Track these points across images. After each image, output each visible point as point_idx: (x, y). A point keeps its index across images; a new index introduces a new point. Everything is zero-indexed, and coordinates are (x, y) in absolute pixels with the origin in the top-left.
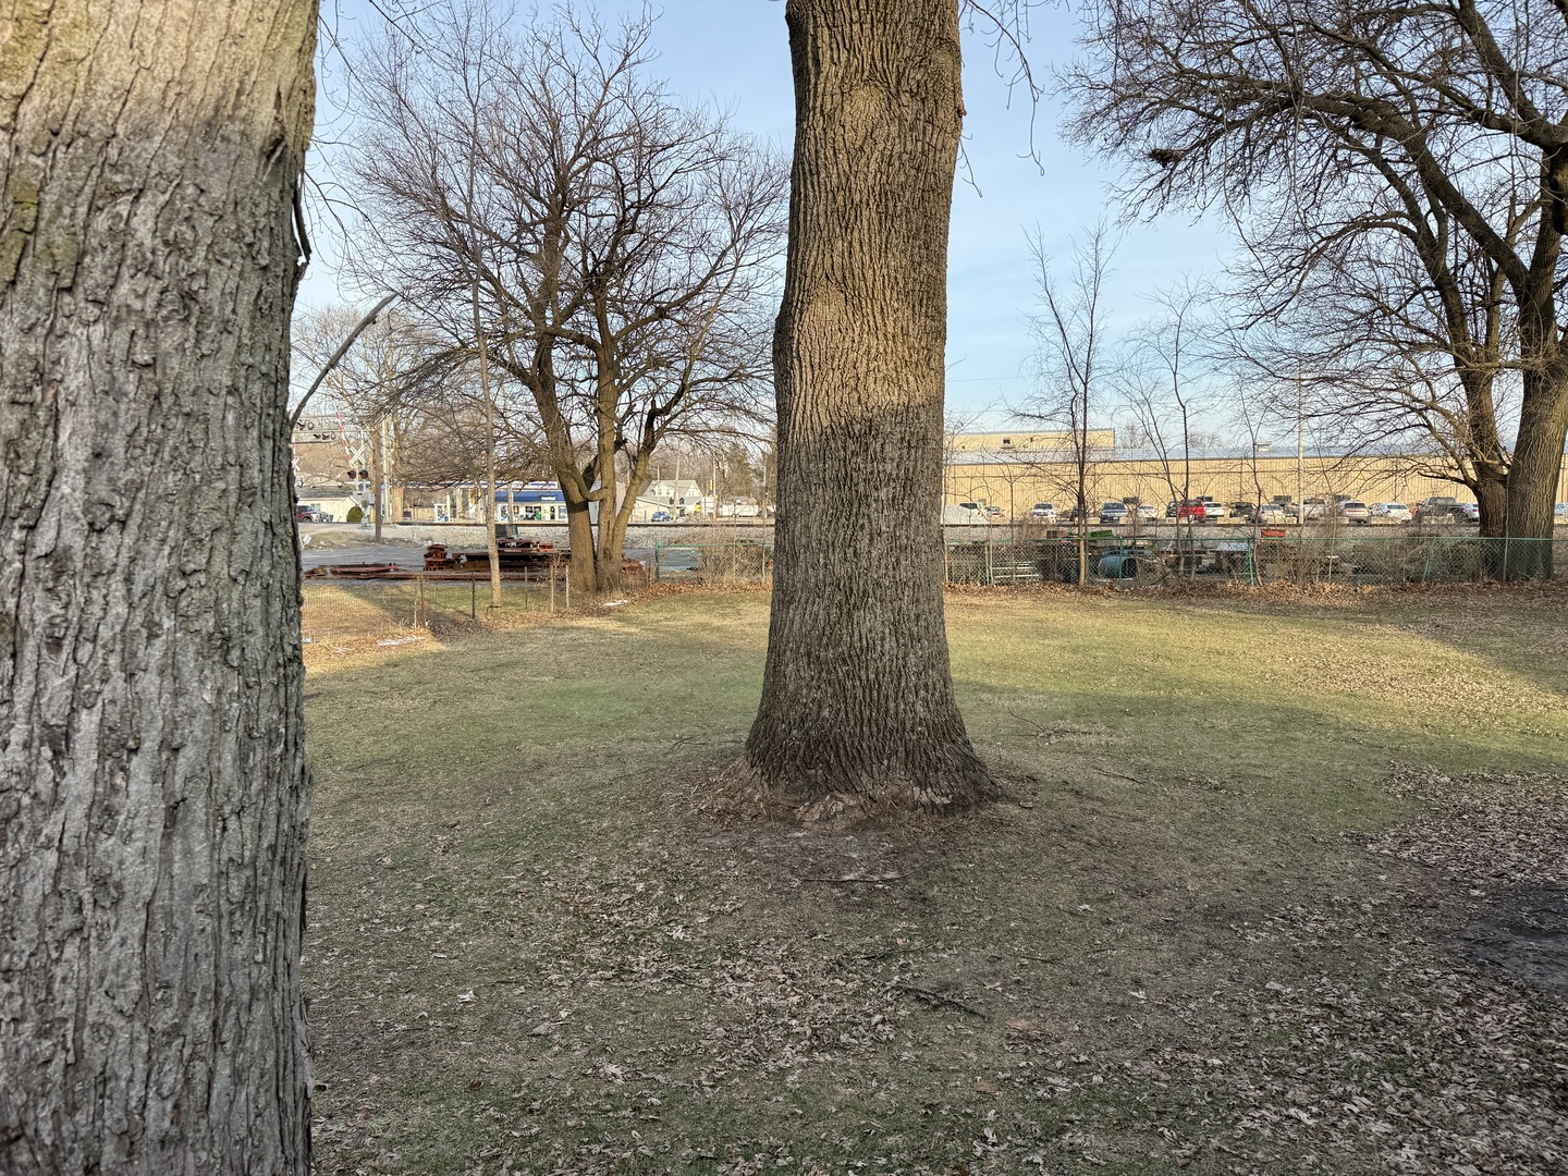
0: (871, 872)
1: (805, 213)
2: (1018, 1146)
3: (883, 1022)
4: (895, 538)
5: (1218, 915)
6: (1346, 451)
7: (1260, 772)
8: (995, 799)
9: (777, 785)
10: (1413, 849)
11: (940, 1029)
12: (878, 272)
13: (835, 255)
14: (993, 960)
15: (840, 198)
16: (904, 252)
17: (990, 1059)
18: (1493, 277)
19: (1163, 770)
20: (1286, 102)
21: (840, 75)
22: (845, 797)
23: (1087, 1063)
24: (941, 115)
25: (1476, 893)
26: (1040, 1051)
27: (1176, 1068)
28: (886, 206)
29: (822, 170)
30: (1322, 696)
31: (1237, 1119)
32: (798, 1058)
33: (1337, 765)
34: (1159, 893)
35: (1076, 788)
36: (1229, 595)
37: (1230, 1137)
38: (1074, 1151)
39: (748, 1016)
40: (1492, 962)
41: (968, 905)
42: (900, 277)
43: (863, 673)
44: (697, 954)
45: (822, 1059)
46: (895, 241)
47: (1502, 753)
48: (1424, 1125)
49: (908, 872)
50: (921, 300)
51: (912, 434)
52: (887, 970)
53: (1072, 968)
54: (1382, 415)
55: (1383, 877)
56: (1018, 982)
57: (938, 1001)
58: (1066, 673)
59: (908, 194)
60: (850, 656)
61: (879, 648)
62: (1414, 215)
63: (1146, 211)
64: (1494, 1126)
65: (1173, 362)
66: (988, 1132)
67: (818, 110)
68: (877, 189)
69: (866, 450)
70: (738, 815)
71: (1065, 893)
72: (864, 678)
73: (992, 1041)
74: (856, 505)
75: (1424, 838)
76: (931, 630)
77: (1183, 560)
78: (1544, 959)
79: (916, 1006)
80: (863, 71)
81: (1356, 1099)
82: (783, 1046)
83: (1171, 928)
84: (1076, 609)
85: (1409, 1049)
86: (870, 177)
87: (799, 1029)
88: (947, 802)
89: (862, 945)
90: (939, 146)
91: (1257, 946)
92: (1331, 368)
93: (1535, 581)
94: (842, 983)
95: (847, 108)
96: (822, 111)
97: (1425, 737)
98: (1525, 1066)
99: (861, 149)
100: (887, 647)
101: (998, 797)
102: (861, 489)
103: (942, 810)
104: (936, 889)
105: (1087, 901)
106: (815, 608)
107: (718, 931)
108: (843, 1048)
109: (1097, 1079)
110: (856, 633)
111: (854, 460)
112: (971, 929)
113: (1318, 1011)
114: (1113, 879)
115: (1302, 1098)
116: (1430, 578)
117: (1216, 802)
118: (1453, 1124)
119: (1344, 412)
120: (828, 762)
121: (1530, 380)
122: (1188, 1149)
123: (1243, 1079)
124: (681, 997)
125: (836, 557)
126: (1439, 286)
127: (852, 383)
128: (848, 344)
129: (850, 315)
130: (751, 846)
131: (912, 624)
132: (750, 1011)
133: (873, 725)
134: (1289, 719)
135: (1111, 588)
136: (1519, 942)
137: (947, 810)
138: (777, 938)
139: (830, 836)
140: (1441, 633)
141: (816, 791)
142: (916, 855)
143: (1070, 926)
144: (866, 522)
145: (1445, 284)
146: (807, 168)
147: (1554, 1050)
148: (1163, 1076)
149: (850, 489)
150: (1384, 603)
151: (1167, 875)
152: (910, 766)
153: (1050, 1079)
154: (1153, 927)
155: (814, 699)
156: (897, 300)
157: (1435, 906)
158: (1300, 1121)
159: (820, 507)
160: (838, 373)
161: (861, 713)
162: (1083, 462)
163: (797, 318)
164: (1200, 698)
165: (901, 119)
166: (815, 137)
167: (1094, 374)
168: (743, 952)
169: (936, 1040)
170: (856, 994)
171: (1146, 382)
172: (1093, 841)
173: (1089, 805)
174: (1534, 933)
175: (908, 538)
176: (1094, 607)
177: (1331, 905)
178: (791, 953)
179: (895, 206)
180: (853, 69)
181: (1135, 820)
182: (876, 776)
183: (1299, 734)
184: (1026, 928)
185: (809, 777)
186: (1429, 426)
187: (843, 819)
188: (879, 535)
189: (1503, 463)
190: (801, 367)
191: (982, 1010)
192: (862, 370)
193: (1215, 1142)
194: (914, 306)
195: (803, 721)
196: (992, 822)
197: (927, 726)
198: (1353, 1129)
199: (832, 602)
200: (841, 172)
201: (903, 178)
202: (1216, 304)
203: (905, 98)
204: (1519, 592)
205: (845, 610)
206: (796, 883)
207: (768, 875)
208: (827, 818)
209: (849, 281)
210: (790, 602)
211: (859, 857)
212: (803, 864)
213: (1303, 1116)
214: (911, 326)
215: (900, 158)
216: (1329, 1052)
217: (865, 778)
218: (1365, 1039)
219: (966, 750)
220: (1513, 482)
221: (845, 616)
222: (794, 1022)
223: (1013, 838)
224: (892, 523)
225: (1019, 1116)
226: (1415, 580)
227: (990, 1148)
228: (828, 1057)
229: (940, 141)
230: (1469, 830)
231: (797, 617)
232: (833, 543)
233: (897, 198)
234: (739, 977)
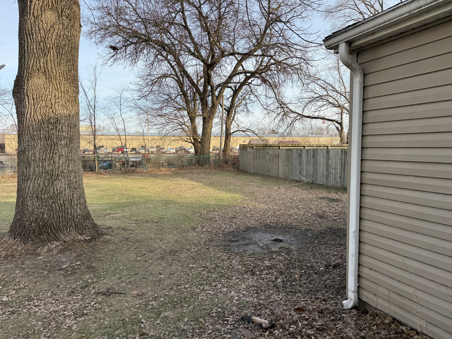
0: (72, 263)
1: (28, 47)
2: (152, 321)
3: (95, 304)
4: (67, 157)
5: (172, 252)
6: (164, 134)
7: (165, 216)
8: (103, 235)
9: (28, 243)
10: (205, 229)
11: (113, 300)
12: (57, 71)
13: (41, 63)
14: (120, 278)
15: (42, 45)
16: (66, 66)
17: (132, 303)
18: (194, 93)
19: (142, 220)
20: (147, 40)
21: (40, 4)
22: (56, 243)
23: (157, 296)
24: (76, 26)
25: (221, 235)
26: (144, 297)
27: (179, 291)
28: (59, 50)
29: (34, 34)
30: (172, 196)
31: (198, 297)
32: (73, 322)
33: (182, 212)
34: (156, 251)
35: (123, 228)
36: (139, 173)
37: (198, 302)
38: (166, 317)
39: (48, 316)
40: (229, 249)
41: (106, 266)
42: (65, 74)
43: (59, 201)
44: (17, 303)
45: (81, 320)
46: (63, 62)
47: (214, 205)
48: (232, 286)
49: (84, 261)
50: (72, 82)
51: (71, 124)
52: (88, 289)
53: (142, 275)
54: (172, 125)
55: (202, 236)
56: (129, 282)
57: (108, 293)
58: (101, 198)
59: (66, 48)
60: (54, 196)
61: (64, 193)
62: (177, 76)
63: (109, 63)
64: (244, 282)
65: (120, 107)
66: (143, 320)
67: (32, 14)
68: (56, 44)
69: (56, 128)
70: (13, 256)
71: (132, 256)
72: (59, 203)
73: (129, 299)
74: (53, 146)
75: (206, 226)
76: (80, 186)
77: (126, 163)
78: (238, 246)
79: (103, 297)
80: (49, 5)
81: (218, 285)
82: (65, 320)
83: (162, 258)
84: (97, 179)
85: (223, 271)
86: (53, 40)
87: (68, 314)
88: (89, 238)
89: (77, 285)
90: (75, 35)
91: (184, 257)
92: (160, 112)
93: (207, 166)
94: (76, 297)
95: (43, 16)
96: (33, 15)
97: (197, 203)
98: (244, 269)
99: (49, 30)
100: (67, 192)
101: (103, 234)
102: (55, 141)
103: (89, 241)
104: (94, 264)
105: (139, 257)
106: (39, 181)
107: (21, 294)
108: (86, 314)
109: (162, 299)
110: (55, 188)
111: (51, 131)
112: (110, 272)
113: (202, 269)
114: (143, 250)
115: (208, 289)
116: (186, 166)
117: (158, 226)
118: (237, 284)
119: (164, 124)
120: (48, 232)
121: (204, 119)
122: (191, 307)
123: (194, 288)
124: (18, 318)
125: (46, 164)
126: (183, 95)
127: (50, 106)
128: (47, 93)
129: (48, 84)
130: (23, 265)
131: (74, 184)
132: (48, 314)
133: (63, 218)
134: (167, 203)
135: (106, 172)
136: (232, 244)
137: (90, 241)
138: (46, 291)
139: (52, 256)
140: (191, 179)
141: (44, 242)
142: (85, 255)
143: (137, 264)
144: (57, 152)
145: (185, 94)
146: (27, 32)
147: (247, 264)
148: (177, 293)
149: (51, 141)
150: (177, 173)
151: (156, 245)
152: (77, 229)
153: (150, 303)
154: (158, 259)
155: (40, 212)
156: (65, 81)
157: (214, 240)
158: (210, 293)
159: (39, 147)
160: (44, 102)
161: (59, 214)
162: (95, 135)
163: (26, 82)
164: (142, 200)
165: (63, 24)
166: (31, 23)
167: (96, 109)
168: (35, 298)
169: (114, 303)
170: (82, 299)
171: (112, 113)
172: (134, 241)
173: (129, 232)
174: (234, 241)
175: (72, 157)
176: (102, 178)
177: (195, 244)
178: (53, 294)
179: (62, 51)
180: (45, 4)
181: (142, 233)
182: (66, 234)
183: (170, 206)
184: (125, 268)
185: (41, 238)
186: (183, 129)
187: (56, 250)
188: (62, 156)
189: (199, 138)
190: (28, 98)
191: (123, 292)
192: (53, 102)
193: (196, 304)
194: (70, 83)
195: (36, 220)
196: (104, 242)
197: (81, 216)
198: (221, 292)
199: (46, 178)
200: (42, 36)
201: (64, 43)
202: (130, 91)
203: (64, 18)
204: (204, 168)
205: (51, 181)
206: (46, 273)
207: (34, 272)
208: (50, 250)
209: (47, 72)
210: (28, 180)
211: (66, 261)
212: (46, 266)
213: (210, 292)
214: (69, 90)
215: (63, 36)
216: (208, 277)
217: (62, 235)
218: (214, 272)
219: (93, 222)
220: (202, 143)
221: (51, 183)
222: (66, 312)
223: (112, 245)
224: (66, 152)
225: (148, 314)
226: (183, 167)
227: (145, 324)
228: (83, 318)
229: (76, 34)
230: (214, 222)
231: (31, 185)
232: (45, 159)
233: (63, 49)
234: (37, 306)
